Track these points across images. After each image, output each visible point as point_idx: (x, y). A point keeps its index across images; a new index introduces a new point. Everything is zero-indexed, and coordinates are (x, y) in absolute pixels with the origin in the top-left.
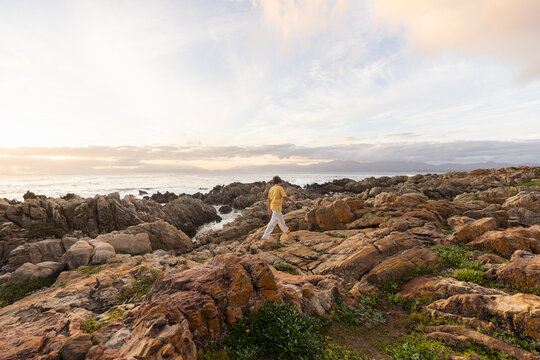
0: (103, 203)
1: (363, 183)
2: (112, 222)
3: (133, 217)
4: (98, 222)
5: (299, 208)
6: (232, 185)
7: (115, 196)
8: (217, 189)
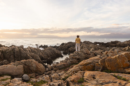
0: (17, 49)
1: (125, 43)
2: (20, 57)
3: (27, 55)
4: (15, 57)
5: (95, 55)
6: (68, 43)
7: (22, 47)
8: (63, 44)
